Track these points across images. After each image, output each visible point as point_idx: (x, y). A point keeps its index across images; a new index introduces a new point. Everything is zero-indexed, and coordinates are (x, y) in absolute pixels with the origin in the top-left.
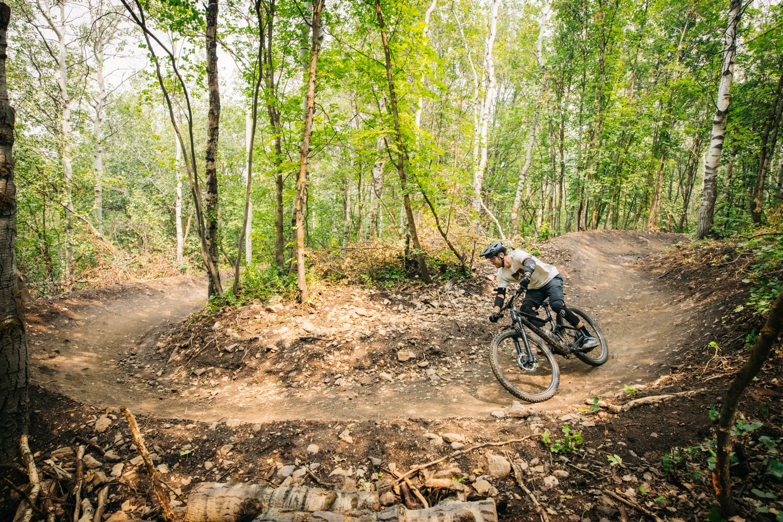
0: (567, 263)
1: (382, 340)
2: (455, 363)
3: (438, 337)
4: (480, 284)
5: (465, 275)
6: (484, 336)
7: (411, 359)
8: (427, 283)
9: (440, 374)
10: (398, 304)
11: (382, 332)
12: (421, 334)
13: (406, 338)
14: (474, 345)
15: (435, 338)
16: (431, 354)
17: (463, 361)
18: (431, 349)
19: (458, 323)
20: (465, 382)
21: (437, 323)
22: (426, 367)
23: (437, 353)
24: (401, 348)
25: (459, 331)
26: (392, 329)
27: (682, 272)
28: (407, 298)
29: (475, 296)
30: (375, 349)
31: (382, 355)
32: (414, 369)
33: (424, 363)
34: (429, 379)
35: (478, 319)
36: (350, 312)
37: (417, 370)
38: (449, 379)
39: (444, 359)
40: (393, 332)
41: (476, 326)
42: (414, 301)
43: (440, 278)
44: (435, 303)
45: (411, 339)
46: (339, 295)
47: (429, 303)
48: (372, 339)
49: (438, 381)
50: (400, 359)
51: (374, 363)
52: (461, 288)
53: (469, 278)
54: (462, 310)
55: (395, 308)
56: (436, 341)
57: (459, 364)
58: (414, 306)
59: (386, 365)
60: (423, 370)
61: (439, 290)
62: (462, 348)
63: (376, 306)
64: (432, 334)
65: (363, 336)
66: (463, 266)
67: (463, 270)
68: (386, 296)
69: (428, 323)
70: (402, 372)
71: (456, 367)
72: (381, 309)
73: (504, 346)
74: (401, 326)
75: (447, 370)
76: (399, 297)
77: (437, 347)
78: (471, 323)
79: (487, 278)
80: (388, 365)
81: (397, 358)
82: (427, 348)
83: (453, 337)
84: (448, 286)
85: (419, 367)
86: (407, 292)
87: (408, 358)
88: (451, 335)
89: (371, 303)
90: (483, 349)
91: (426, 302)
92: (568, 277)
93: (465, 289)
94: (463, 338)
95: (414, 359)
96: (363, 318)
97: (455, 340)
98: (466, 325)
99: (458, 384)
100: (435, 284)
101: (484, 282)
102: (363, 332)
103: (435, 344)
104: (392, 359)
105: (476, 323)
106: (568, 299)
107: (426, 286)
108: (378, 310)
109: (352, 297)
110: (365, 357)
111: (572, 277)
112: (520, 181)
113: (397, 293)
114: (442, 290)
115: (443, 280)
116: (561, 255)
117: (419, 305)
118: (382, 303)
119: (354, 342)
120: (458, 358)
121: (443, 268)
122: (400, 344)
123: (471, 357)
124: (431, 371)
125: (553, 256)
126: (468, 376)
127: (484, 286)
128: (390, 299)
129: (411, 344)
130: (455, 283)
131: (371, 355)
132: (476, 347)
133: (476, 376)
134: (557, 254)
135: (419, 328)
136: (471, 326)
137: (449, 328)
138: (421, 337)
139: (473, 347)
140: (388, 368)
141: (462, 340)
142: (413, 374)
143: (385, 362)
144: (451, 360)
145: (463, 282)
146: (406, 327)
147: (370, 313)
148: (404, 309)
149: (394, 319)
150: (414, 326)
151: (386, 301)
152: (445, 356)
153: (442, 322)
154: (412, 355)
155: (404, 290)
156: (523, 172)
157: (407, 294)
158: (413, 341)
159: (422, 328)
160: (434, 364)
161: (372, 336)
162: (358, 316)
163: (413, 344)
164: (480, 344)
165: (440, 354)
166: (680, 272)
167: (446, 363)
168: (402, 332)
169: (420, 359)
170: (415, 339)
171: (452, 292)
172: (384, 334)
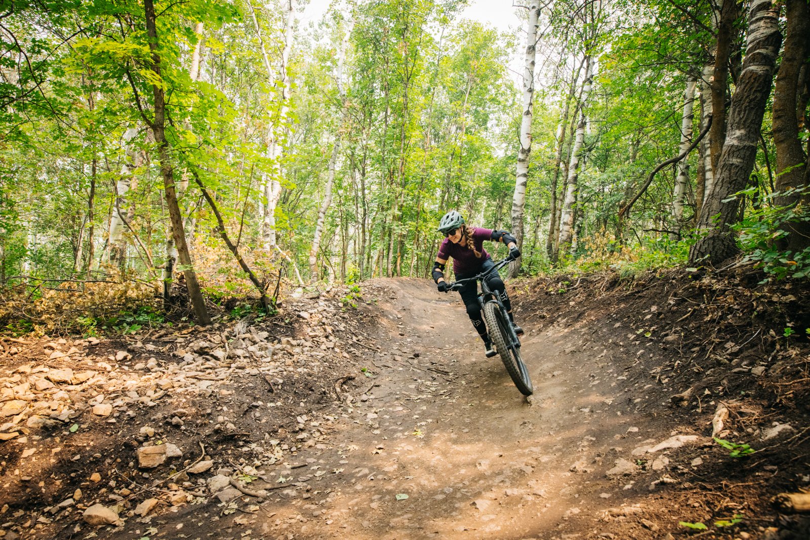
0: (393, 301)
1: (101, 426)
2: (269, 454)
3: (230, 407)
4: (291, 323)
5: (266, 311)
6: (314, 396)
7: (170, 460)
8: (203, 325)
9: (241, 484)
10: (147, 359)
11: (103, 408)
12: (194, 404)
13: (159, 415)
14: (301, 415)
15: (225, 408)
16: (218, 442)
17: (285, 447)
18: (217, 432)
19: (267, 378)
20: (299, 491)
21: (228, 382)
22: (207, 474)
23: (231, 439)
24: (147, 438)
25: (271, 391)
26: (127, 400)
27: (521, 304)
28: (165, 349)
29: (284, 340)
30: (80, 450)
31: (97, 462)
32: (179, 482)
33: (202, 466)
34: (217, 500)
35: (299, 370)
36: (32, 379)
37: (187, 484)
38: (262, 493)
39: (245, 449)
40: (130, 406)
41: (297, 381)
42: (180, 352)
43: (225, 318)
44: (219, 353)
45: (173, 416)
46: (14, 350)
47: (207, 354)
48: (74, 428)
49: (239, 500)
50: (144, 463)
51: (73, 484)
52: (262, 330)
53: (273, 315)
54: (269, 359)
55: (140, 365)
56: (228, 414)
57: (278, 454)
58: (179, 360)
59: (105, 485)
60: (201, 481)
61: (226, 333)
62: (279, 421)
63: (99, 365)
64: (217, 400)
65: (50, 422)
66: (263, 298)
67: (262, 304)
68: (123, 346)
69: (208, 383)
70: (148, 495)
71: (272, 461)
72: (109, 368)
73: (350, 410)
74: (150, 392)
75: (254, 471)
76: (150, 347)
77: (231, 426)
78: (289, 378)
79: (299, 316)
80: (112, 483)
81: (137, 462)
82: (208, 431)
83: (260, 403)
84: (240, 327)
85: (191, 475)
86: (166, 339)
87: (164, 458)
88: (255, 399)
89: (88, 361)
90: (317, 418)
91: (202, 352)
92: (399, 316)
93: (268, 331)
94: (279, 404)
95: (178, 458)
96: (64, 387)
97: (264, 409)
98: (281, 381)
99: (285, 501)
100: (217, 325)
101: (297, 321)
102: (53, 414)
103: (226, 420)
104: (123, 466)
105: (296, 376)
106: (409, 340)
107: (202, 329)
108: (103, 371)
109: (47, 351)
110: (47, 474)
111: (404, 316)
112: (319, 220)
113: (146, 342)
114: (230, 333)
115: (231, 320)
116: (384, 292)
117: (189, 357)
118: (112, 357)
119: (23, 440)
120: (274, 442)
121: (230, 305)
122: (147, 429)
123: (300, 436)
124: (220, 480)
125: (375, 293)
126: (302, 478)
127: (296, 325)
128: (129, 351)
129: (170, 428)
130: (251, 323)
131: (64, 466)
132: (305, 417)
133: (318, 473)
134: (379, 291)
135: (192, 394)
136: (289, 382)
137: (250, 388)
138: (194, 410)
139: (299, 418)
140: (111, 490)
141: (277, 408)
142: (177, 495)
143: (105, 476)
144: (260, 449)
145: (264, 321)
146: (161, 393)
147: (82, 376)
148: (159, 365)
149: (133, 382)
150: (179, 390)
151: (121, 355)
152: (247, 442)
153: (237, 379)
154: (173, 450)
155: (161, 337)
156: (323, 210)
157: (166, 343)
158: (175, 420)
159: (197, 391)
160: (226, 463)
161: (75, 420)
162: (51, 385)
163: (177, 426)
164: (310, 411)
165: (236, 441)
166: (517, 304)
167: (250, 456)
168: (151, 404)
169: (193, 457)
170: (182, 415)
171: (248, 335)
172: (107, 414)
